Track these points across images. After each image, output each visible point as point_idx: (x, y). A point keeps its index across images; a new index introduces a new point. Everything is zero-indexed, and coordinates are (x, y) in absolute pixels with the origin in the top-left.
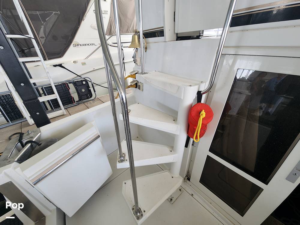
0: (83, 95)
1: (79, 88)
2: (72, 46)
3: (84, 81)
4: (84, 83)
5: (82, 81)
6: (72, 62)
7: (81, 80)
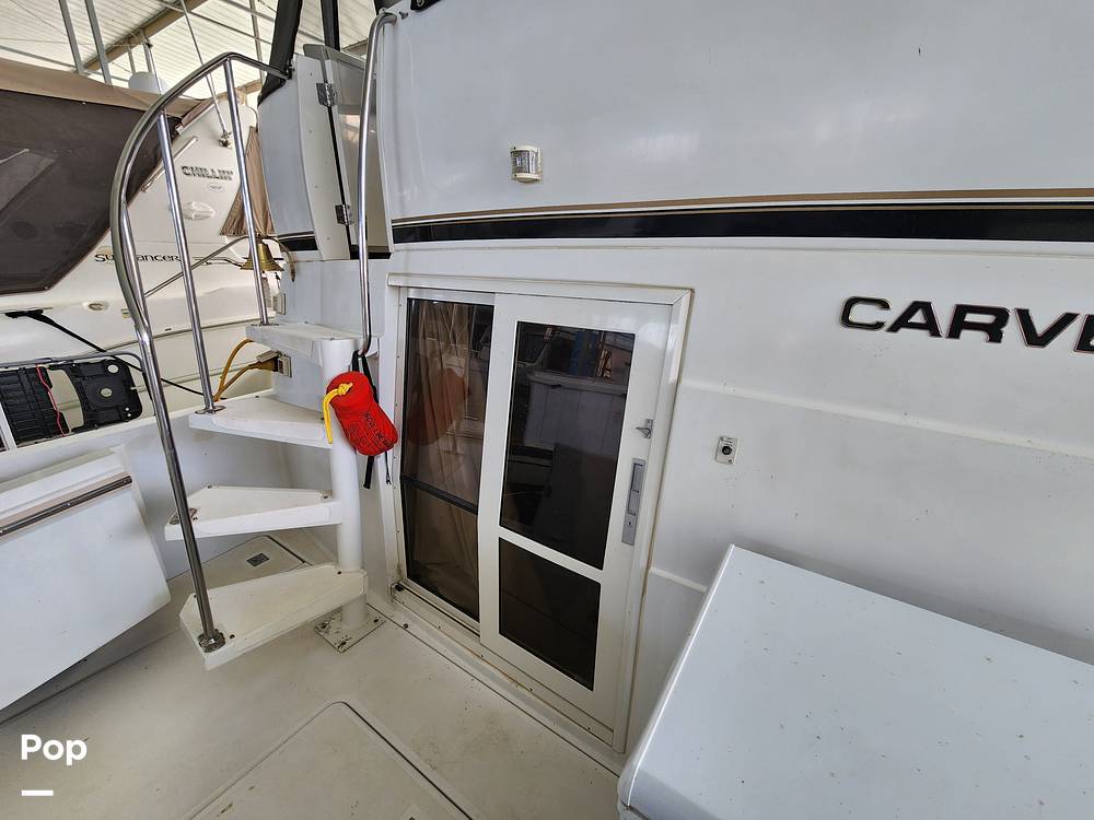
0: (104, 409)
1: (89, 388)
2: (91, 256)
3: (111, 362)
4: (113, 369)
5: (105, 364)
6: (86, 304)
7: (103, 358)
